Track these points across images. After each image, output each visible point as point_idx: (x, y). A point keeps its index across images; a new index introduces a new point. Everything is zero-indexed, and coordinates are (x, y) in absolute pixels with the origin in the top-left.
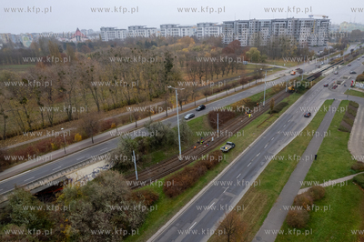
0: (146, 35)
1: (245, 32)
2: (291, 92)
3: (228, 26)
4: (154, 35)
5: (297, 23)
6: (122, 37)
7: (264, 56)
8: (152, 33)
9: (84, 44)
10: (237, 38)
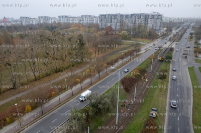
0: (50, 22)
1: (114, 21)
2: (161, 61)
3: (103, 17)
4: (55, 22)
5: (147, 16)
6: (34, 23)
7: (130, 36)
8: (53, 21)
9: (11, 27)
10: (109, 25)
